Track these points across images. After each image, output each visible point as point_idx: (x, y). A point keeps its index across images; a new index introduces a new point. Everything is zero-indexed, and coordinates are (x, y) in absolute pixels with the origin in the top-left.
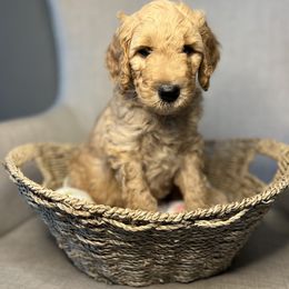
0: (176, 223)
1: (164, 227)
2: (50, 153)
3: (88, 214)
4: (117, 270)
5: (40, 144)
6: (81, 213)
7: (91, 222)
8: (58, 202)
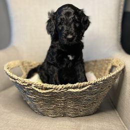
1: (56, 91)
2: (27, 64)
3: (26, 84)
4: (43, 109)
5: (23, 61)
6: (24, 84)
7: (28, 87)
8: (17, 79)
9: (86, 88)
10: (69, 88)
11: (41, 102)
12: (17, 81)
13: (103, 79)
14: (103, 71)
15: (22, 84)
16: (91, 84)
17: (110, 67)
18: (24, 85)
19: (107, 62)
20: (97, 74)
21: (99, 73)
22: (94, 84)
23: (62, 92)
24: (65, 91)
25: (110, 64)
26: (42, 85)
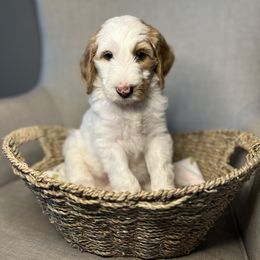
0: (120, 202)
1: (110, 205)
3: (47, 186)
4: (83, 238)
5: (45, 127)
6: (42, 185)
7: (51, 193)
8: (27, 174)
10: (140, 199)
11: (78, 224)
12: (27, 177)
13: (218, 183)
14: (217, 157)
15: (36, 185)
16: (191, 193)
17: (231, 150)
18: (42, 188)
19: (225, 137)
20: (203, 161)
21: (206, 160)
22: (198, 193)
23: (126, 207)
24: (132, 207)
25: (233, 142)
26: (80, 190)
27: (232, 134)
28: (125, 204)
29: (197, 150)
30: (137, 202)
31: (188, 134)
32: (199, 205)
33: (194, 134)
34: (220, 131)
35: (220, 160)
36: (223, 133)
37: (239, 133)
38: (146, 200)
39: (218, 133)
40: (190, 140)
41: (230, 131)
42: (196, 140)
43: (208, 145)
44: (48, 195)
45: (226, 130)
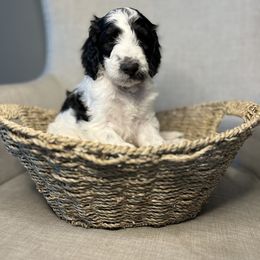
3: (61, 147)
4: (91, 210)
6: (55, 147)
7: (64, 155)
9: (202, 151)
10: (165, 152)
11: (88, 193)
14: (205, 127)
15: (49, 147)
16: (214, 142)
18: (54, 151)
19: (211, 109)
20: (190, 134)
22: (219, 143)
23: (148, 162)
24: (156, 161)
25: (221, 112)
26: (101, 147)
27: (219, 105)
28: (149, 159)
29: (182, 124)
30: (160, 156)
31: (172, 111)
32: (217, 157)
33: (178, 110)
34: (204, 104)
35: (208, 130)
36: (207, 106)
37: (225, 103)
38: (170, 153)
39: (202, 106)
40: (175, 116)
41: (216, 102)
42: (180, 115)
43: (194, 119)
44: (61, 159)
45: (211, 103)
